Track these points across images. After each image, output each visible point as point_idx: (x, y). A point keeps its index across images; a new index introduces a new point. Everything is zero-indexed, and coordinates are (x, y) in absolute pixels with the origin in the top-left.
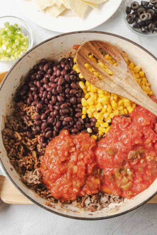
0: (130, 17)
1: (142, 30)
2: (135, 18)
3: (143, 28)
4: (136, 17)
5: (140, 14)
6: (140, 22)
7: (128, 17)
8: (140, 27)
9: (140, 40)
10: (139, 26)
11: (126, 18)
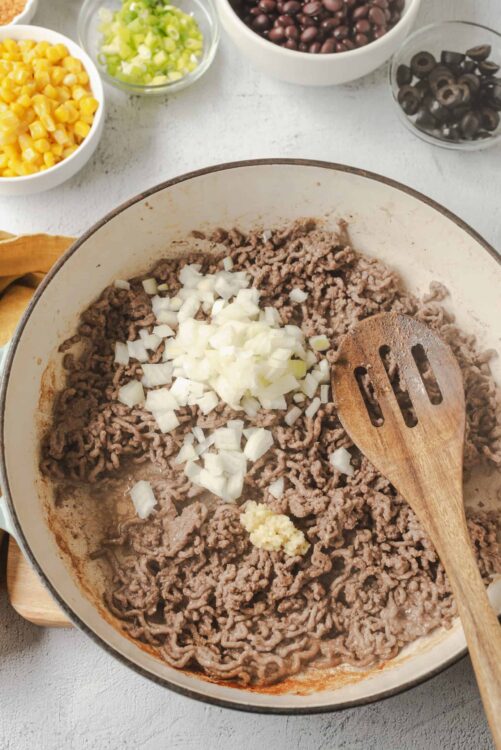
0: (408, 94)
1: (442, 131)
2: (423, 99)
3: (445, 126)
4: (425, 95)
5: (436, 88)
6: (439, 110)
7: (402, 95)
8: (438, 126)
9: (437, 162)
10: (434, 121)
11: (396, 96)
